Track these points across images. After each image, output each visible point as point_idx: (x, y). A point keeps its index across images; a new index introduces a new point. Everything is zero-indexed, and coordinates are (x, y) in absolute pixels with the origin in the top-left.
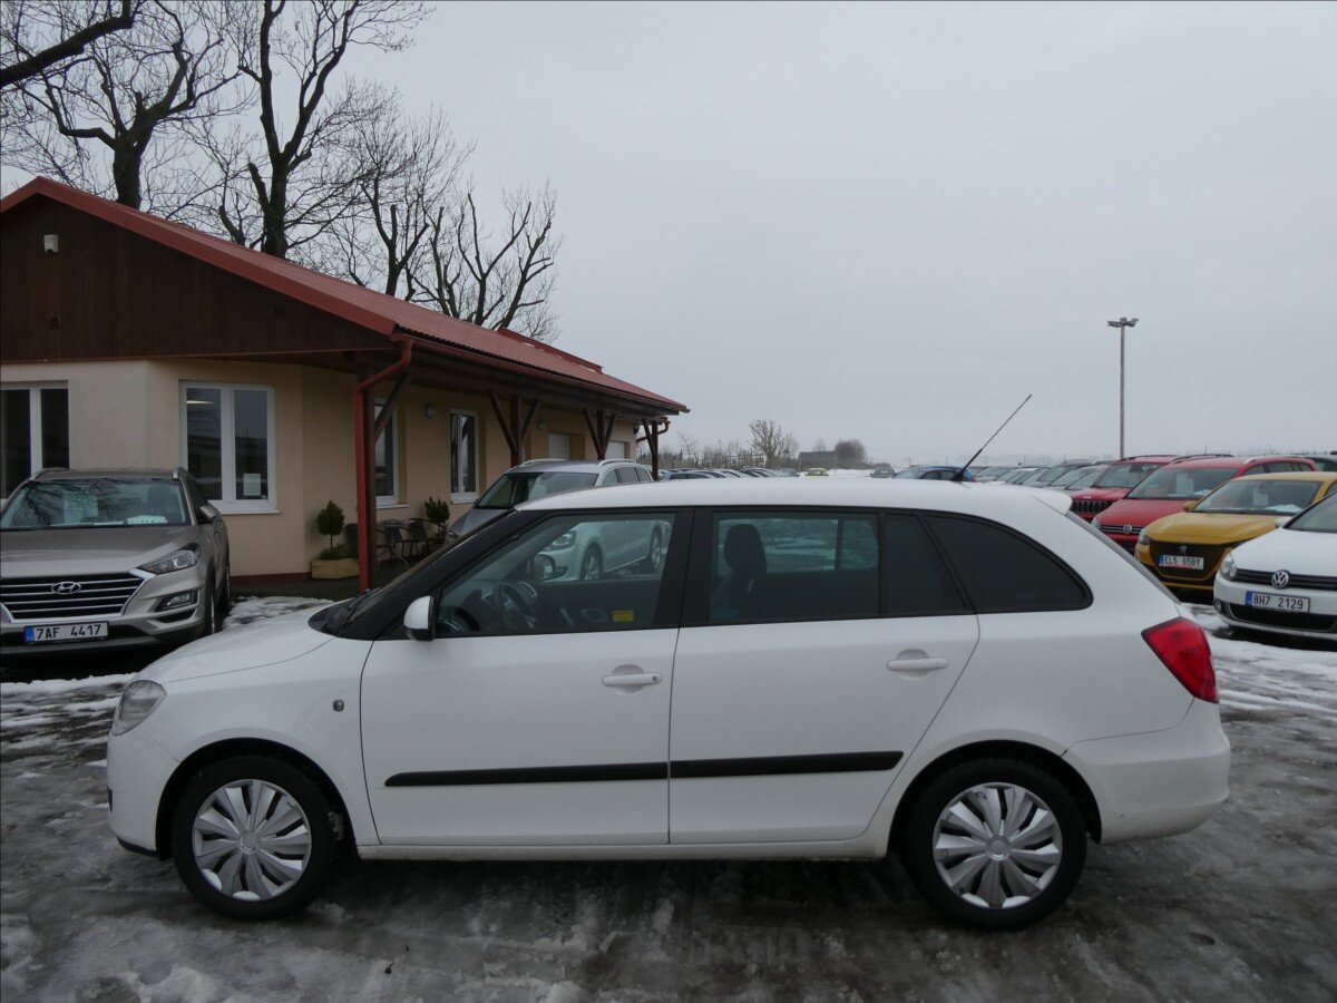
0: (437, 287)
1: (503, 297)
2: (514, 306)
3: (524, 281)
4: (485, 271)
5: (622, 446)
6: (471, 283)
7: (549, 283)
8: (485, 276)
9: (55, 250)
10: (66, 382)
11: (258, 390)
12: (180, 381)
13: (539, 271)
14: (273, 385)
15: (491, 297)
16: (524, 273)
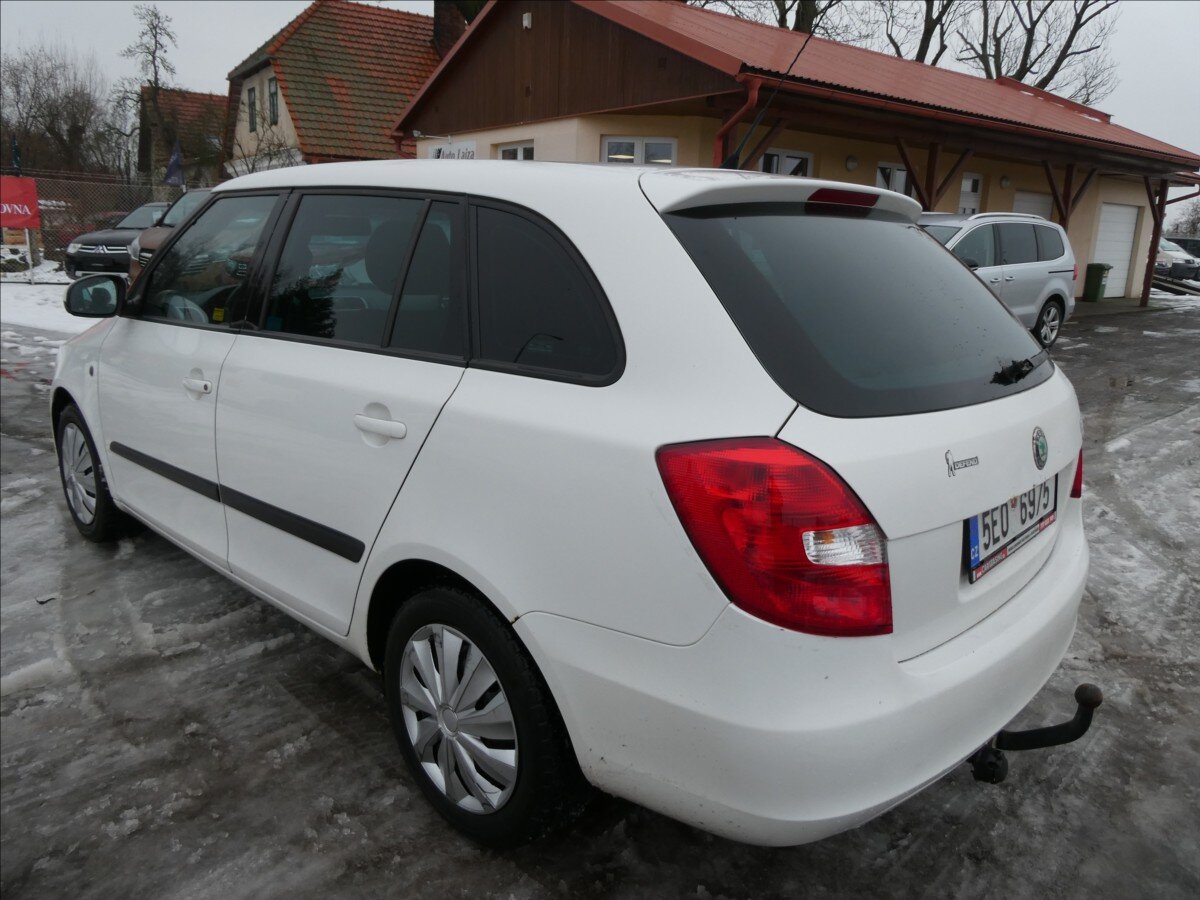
0: (981, 41)
1: (1049, 45)
2: (1063, 55)
3: (1078, 25)
4: (1035, 18)
5: (1134, 211)
6: (1019, 34)
7: (1108, 24)
8: (1034, 24)
9: (529, 27)
10: (532, 141)
11: (666, 142)
12: (602, 136)
13: (1099, 12)
14: (677, 137)
15: (1038, 47)
16: (1079, 16)
